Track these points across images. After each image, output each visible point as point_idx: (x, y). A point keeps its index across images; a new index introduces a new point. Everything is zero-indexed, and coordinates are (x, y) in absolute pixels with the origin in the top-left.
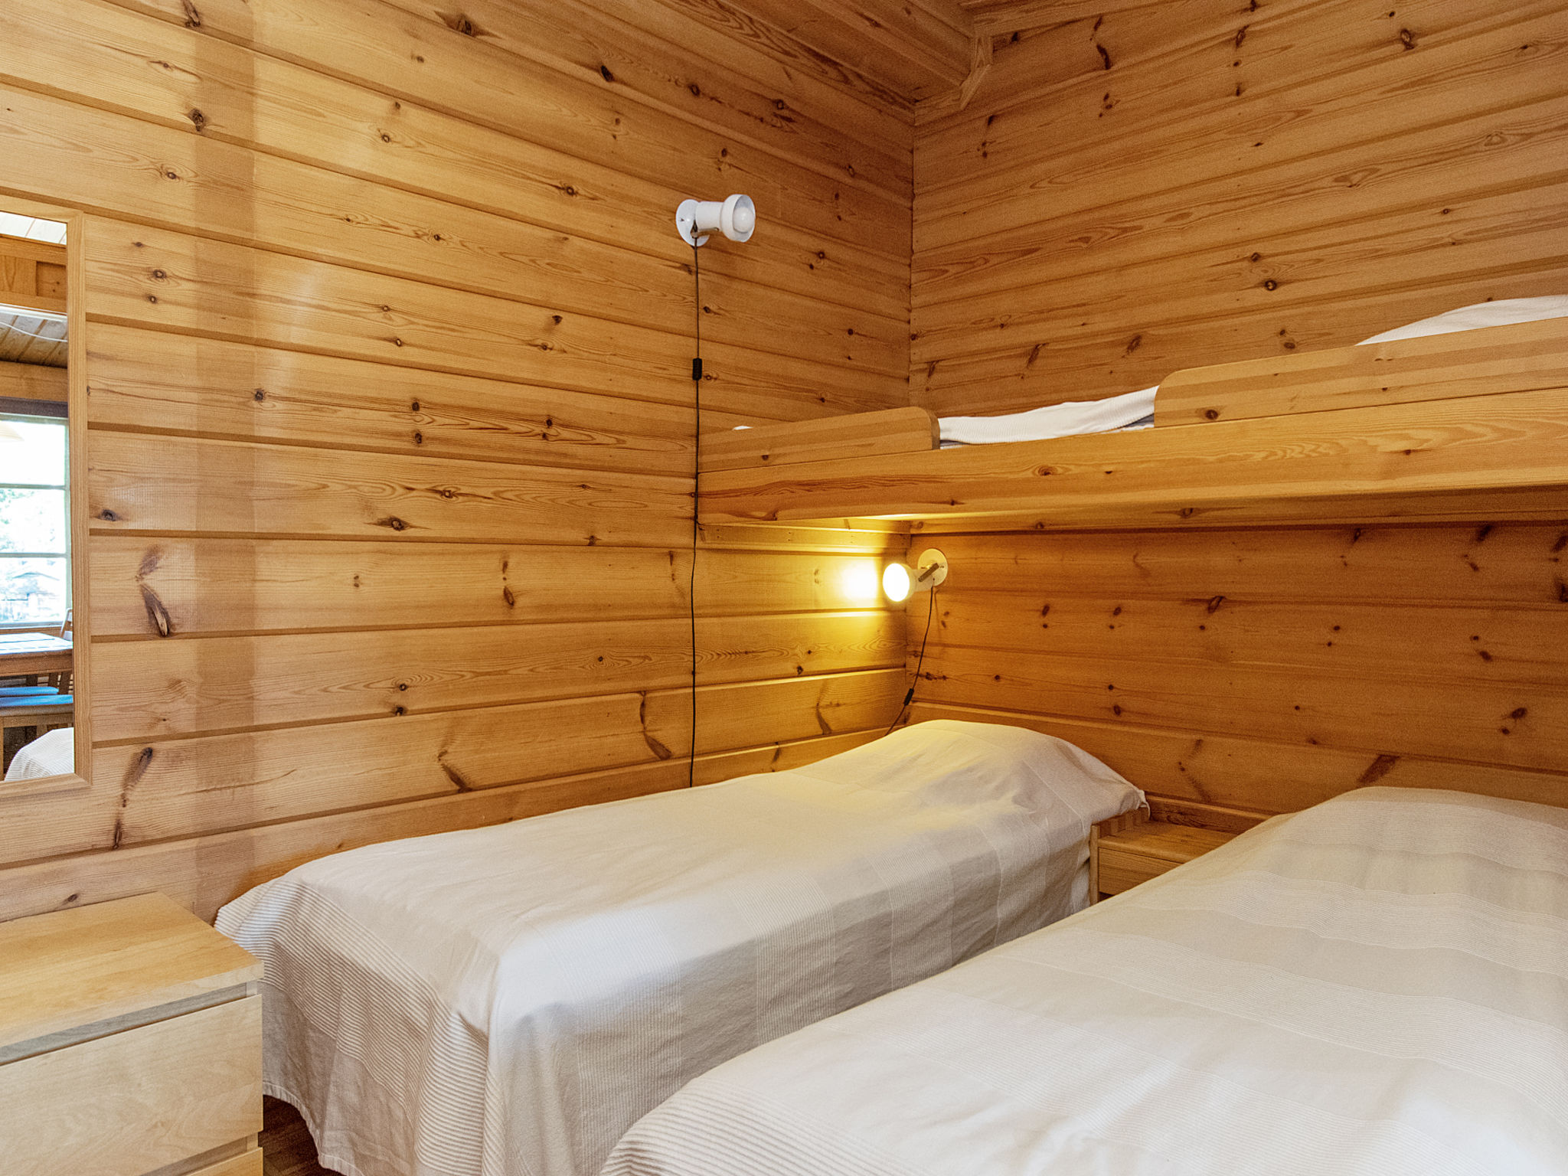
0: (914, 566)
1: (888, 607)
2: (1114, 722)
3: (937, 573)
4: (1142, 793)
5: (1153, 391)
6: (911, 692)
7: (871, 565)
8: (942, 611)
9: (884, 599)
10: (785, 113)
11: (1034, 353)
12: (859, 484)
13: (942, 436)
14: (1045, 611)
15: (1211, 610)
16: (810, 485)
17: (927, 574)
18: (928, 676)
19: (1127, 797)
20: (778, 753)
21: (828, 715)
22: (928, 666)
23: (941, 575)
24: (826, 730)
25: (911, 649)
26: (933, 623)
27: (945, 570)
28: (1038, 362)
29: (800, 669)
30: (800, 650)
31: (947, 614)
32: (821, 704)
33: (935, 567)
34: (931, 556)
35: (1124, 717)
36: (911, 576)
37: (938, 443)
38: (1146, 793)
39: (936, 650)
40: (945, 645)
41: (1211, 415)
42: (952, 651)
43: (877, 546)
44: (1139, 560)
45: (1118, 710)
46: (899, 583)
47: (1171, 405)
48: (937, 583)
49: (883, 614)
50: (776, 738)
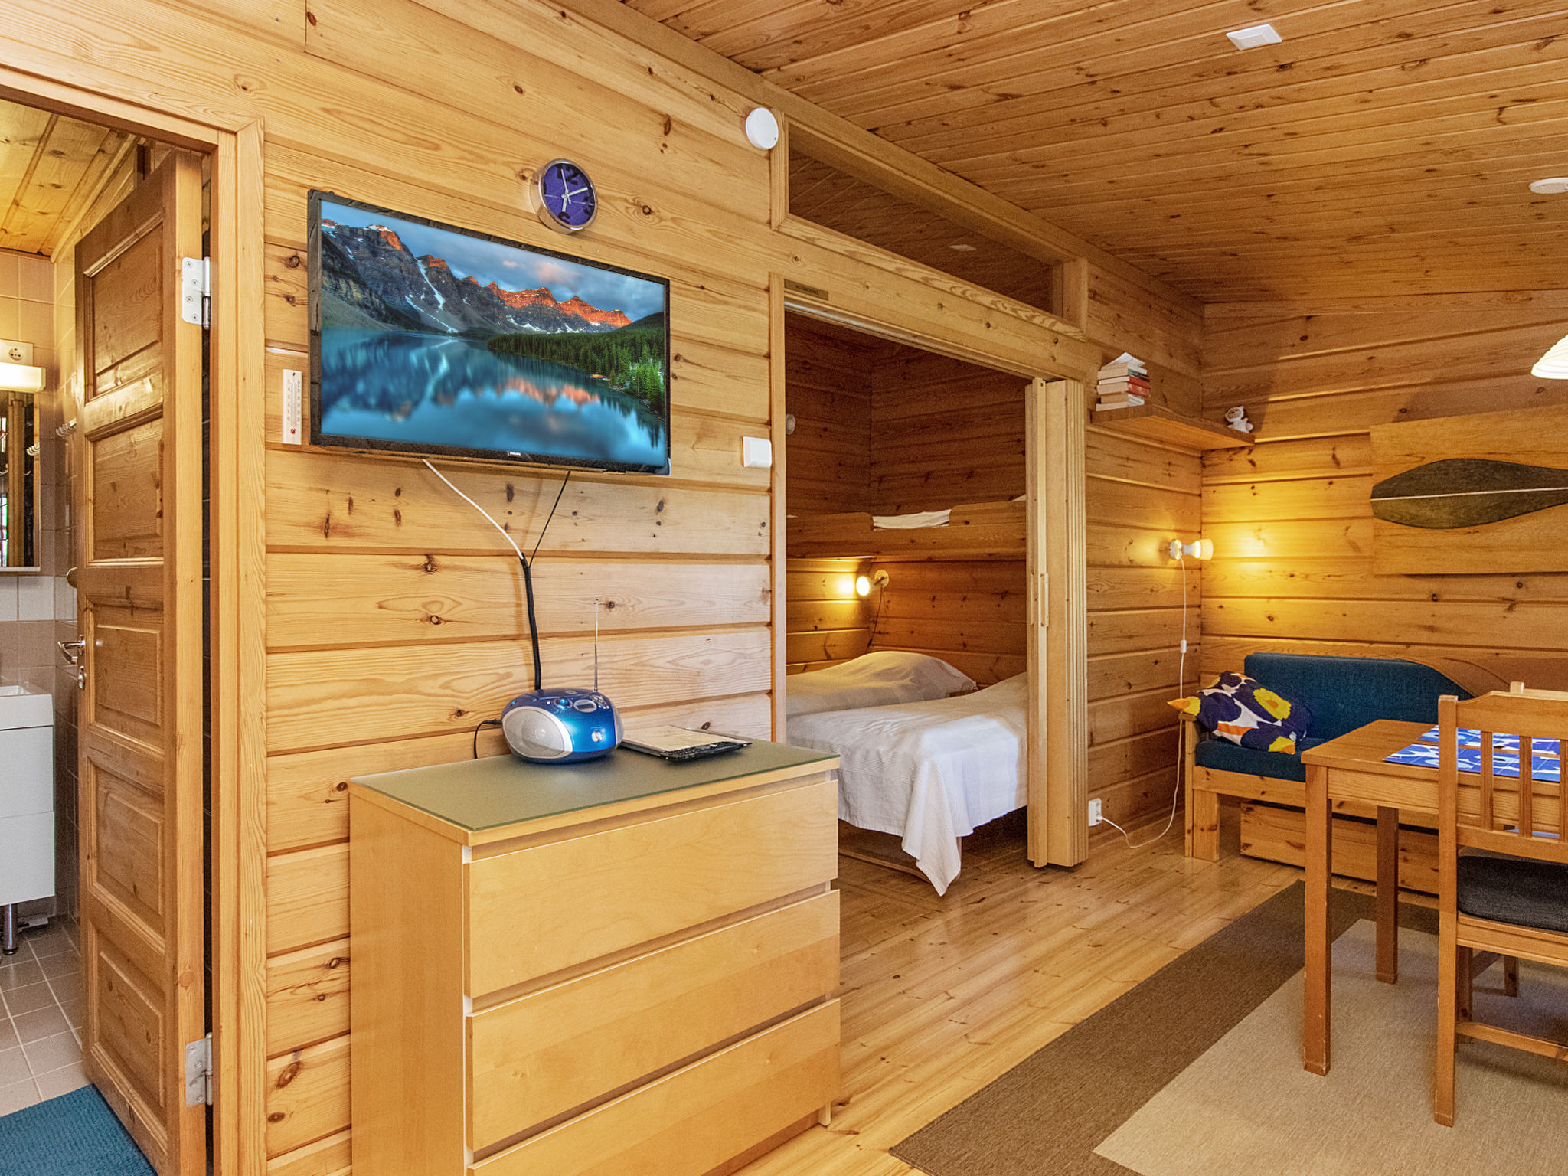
0: (873, 578)
1: (860, 599)
2: (963, 651)
3: (883, 582)
4: (975, 683)
5: (948, 512)
6: (871, 640)
7: (852, 577)
8: (887, 600)
9: (857, 594)
10: (807, 366)
11: (928, 476)
12: (840, 543)
13: (875, 525)
14: (934, 599)
15: (1003, 597)
16: (820, 543)
17: (879, 582)
18: (880, 633)
19: (965, 683)
20: (806, 666)
21: (830, 650)
22: (879, 628)
23: (886, 582)
24: (829, 658)
25: (872, 619)
26: (882, 605)
27: (888, 580)
28: (930, 481)
29: (816, 627)
30: (816, 619)
31: (889, 601)
32: (827, 644)
33: (883, 578)
34: (881, 573)
35: (968, 648)
36: (871, 583)
37: (873, 527)
38: (977, 683)
39: (883, 620)
40: (888, 617)
41: (967, 523)
42: (891, 620)
43: (854, 568)
44: (974, 575)
45: (965, 645)
46: (864, 586)
47: (955, 518)
48: (884, 586)
49: (857, 602)
50: (805, 659)
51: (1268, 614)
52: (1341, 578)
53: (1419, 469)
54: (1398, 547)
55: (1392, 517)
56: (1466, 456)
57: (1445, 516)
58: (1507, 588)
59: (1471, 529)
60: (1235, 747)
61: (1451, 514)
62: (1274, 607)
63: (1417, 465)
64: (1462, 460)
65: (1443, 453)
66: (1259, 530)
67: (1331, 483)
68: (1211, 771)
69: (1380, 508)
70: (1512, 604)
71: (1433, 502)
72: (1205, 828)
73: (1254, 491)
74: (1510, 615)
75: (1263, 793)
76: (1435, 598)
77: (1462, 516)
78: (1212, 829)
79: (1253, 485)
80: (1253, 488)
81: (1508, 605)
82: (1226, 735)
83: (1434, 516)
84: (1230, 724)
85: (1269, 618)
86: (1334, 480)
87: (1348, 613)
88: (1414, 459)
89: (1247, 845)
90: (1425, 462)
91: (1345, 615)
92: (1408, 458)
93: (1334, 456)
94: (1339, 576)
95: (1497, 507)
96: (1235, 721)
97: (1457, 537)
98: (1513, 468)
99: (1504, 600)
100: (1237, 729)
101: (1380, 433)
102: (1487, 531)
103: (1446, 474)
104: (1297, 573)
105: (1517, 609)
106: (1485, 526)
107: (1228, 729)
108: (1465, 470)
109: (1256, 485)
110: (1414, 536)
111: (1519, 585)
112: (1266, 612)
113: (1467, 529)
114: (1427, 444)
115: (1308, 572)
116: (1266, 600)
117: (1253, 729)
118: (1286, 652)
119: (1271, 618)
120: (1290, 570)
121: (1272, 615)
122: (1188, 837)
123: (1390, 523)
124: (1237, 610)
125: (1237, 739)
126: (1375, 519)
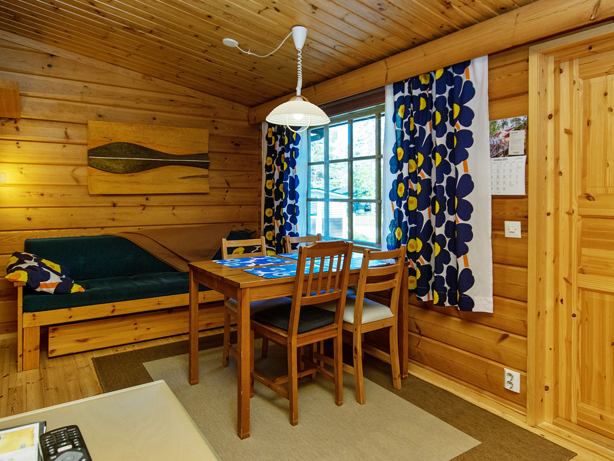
51: (28, 217)
52: (70, 196)
53: (110, 144)
54: (100, 181)
55: (97, 166)
56: (130, 142)
57: (121, 168)
58: (142, 200)
59: (130, 174)
60: (51, 295)
61: (124, 167)
62: (31, 212)
63: (108, 143)
64: (127, 143)
65: (119, 139)
66: (22, 168)
67: (64, 146)
68: (36, 313)
69: (92, 161)
70: (144, 207)
71: (117, 161)
72: (32, 349)
73: (18, 145)
74: (143, 211)
75: (71, 317)
76: (114, 205)
77: (128, 168)
78: (36, 349)
79: (18, 142)
80: (18, 143)
81: (142, 208)
82: (45, 290)
83: (116, 168)
84: (47, 282)
85: (28, 219)
86: (66, 145)
87: (73, 214)
88: (107, 140)
89: (53, 351)
90: (113, 142)
91: (72, 215)
92: (105, 139)
93: (66, 133)
94: (69, 195)
95: (141, 165)
96: (49, 280)
97: (125, 178)
98: (147, 149)
99: (142, 205)
100: (52, 285)
101: (93, 124)
102: (137, 176)
103: (122, 149)
104: (45, 193)
105: (146, 209)
106: (136, 174)
107: (47, 286)
108: (129, 148)
109: (20, 142)
110: (107, 176)
111: (147, 199)
112: (26, 215)
113: (129, 174)
114: (113, 134)
115: (52, 193)
116: (26, 209)
117: (60, 283)
118: (39, 238)
119: (29, 219)
120: (41, 191)
121: (30, 217)
122: (20, 359)
123: (96, 169)
124: (6, 215)
125: (52, 290)
126: (89, 167)
